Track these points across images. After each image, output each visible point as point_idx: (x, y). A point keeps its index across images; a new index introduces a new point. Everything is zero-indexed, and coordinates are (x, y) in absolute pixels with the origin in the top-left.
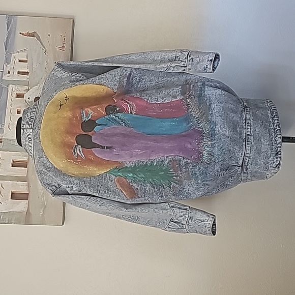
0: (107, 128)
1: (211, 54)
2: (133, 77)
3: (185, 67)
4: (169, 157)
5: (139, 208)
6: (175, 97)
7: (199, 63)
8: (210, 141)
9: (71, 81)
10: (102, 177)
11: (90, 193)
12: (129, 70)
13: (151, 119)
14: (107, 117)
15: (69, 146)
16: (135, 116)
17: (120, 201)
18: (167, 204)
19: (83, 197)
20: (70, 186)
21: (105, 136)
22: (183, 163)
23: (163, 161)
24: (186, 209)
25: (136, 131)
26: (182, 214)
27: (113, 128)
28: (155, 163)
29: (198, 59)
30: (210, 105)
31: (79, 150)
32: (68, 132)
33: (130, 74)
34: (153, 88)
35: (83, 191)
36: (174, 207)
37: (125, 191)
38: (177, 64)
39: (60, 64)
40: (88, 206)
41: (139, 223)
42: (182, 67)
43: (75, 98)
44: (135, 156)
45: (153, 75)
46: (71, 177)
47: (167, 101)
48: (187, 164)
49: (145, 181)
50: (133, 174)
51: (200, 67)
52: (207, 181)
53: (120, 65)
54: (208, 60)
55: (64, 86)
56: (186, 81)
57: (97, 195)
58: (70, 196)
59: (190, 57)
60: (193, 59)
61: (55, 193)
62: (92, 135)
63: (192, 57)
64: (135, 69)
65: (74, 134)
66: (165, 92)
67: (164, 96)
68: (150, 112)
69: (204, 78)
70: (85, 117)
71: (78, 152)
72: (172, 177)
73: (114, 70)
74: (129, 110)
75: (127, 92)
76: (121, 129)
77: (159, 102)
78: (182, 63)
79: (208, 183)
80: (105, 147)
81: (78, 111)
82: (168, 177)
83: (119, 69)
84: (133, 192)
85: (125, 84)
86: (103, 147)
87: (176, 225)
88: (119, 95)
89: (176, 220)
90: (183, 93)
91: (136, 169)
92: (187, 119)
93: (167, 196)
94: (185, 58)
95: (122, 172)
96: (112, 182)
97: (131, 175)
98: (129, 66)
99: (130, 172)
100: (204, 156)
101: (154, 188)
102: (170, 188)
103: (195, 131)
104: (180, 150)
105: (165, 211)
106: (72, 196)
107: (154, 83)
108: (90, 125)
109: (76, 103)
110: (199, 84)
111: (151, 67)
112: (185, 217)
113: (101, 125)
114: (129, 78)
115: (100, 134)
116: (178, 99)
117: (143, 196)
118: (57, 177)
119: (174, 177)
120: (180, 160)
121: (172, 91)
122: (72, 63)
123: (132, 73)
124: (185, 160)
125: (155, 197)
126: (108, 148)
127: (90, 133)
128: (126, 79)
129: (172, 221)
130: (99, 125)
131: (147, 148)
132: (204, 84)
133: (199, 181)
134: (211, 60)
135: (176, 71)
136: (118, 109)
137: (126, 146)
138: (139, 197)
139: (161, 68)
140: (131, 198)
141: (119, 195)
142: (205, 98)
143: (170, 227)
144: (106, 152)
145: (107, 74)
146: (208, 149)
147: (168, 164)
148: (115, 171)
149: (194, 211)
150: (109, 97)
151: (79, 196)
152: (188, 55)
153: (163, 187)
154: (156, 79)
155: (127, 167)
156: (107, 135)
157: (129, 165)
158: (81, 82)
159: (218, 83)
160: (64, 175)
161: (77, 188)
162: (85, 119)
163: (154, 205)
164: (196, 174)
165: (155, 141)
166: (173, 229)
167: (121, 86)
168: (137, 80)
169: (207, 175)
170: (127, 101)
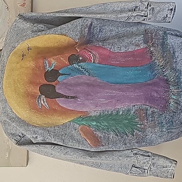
0: (70, 78)
1: (171, 3)
2: (94, 27)
3: (146, 16)
4: (136, 107)
5: (103, 157)
6: (138, 45)
7: (159, 12)
8: (176, 89)
9: (33, 31)
10: (66, 126)
11: (54, 142)
12: (90, 20)
13: (115, 68)
14: (70, 66)
15: (33, 96)
16: (98, 65)
17: (84, 149)
18: (130, 151)
19: (47, 146)
20: (34, 136)
21: (69, 86)
22: (149, 112)
23: (129, 110)
24: (149, 156)
25: (100, 81)
26: (145, 161)
27: (77, 77)
28: (121, 113)
29: (159, 8)
30: (174, 53)
31: (43, 100)
32: (31, 83)
33: (91, 25)
34: (113, 37)
35: (48, 141)
36: (137, 154)
37: (89, 139)
38: (138, 14)
39: (22, 16)
40: (52, 154)
41: (102, 169)
42: (142, 16)
43: (37, 48)
44: (100, 106)
45: (113, 25)
46: (36, 127)
47: (130, 50)
48: (153, 113)
49: (108, 129)
50: (96, 122)
51: (160, 16)
52: (172, 129)
53: (82, 16)
54: (168, 10)
55: (26, 37)
56: (145, 30)
57: (62, 144)
58: (34, 146)
59: (150, 6)
60: (153, 8)
61: (19, 143)
62: (56, 84)
63: (152, 7)
64: (96, 19)
65: (37, 84)
66: (127, 41)
67: (126, 45)
68: (113, 61)
69: (162, 27)
70: (48, 67)
71: (42, 102)
72: (136, 125)
73: (76, 20)
74: (92, 60)
75: (89, 42)
76: (85, 78)
77: (122, 51)
78: (143, 12)
79: (173, 130)
80: (69, 97)
81: (41, 61)
82: (132, 125)
83: (80, 19)
84: (97, 140)
85: (86, 34)
86: (67, 97)
87: (138, 170)
88: (81, 45)
89: (138, 166)
90: (146, 42)
91: (100, 118)
92: (152, 67)
93: (130, 144)
94: (146, 8)
95: (86, 120)
96: (76, 131)
97: (94, 123)
98: (91, 16)
99: (94, 121)
100: (171, 105)
101: (118, 136)
102: (134, 136)
103: (160, 79)
104: (146, 99)
105: (129, 159)
106: (37, 145)
107: (114, 33)
108: (53, 74)
109: (39, 53)
110: (161, 33)
111: (112, 17)
112: (148, 163)
113: (64, 74)
114: (90, 28)
115: (64, 83)
116: (142, 47)
117: (107, 144)
118: (21, 127)
119: (138, 125)
120: (147, 110)
121: (134, 40)
122: (33, 14)
123: (93, 23)
124: (152, 110)
125: (119, 145)
126: (72, 97)
127: (53, 83)
128: (87, 29)
129: (134, 166)
130: (62, 75)
131: (112, 97)
132: (165, 33)
133: (164, 130)
134: (172, 10)
135: (137, 20)
136: (81, 58)
137: (91, 95)
138: (103, 146)
139: (122, 18)
140: (96, 146)
141: (83, 144)
142: (168, 46)
143: (132, 172)
144: (71, 102)
145: (69, 24)
146: (174, 97)
147: (134, 113)
148: (78, 120)
149: (157, 158)
150: (71, 46)
151: (44, 145)
152: (148, 5)
153: (126, 135)
154: (115, 29)
155: (91, 116)
156: (71, 85)
157: (93, 114)
158: (43, 32)
159: (178, 32)
160: (28, 125)
161: (41, 138)
162: (48, 68)
163: (117, 153)
164: (162, 123)
165: (120, 90)
166: (135, 174)
167: (82, 36)
168: (98, 31)
169: (173, 123)
170: (90, 50)
